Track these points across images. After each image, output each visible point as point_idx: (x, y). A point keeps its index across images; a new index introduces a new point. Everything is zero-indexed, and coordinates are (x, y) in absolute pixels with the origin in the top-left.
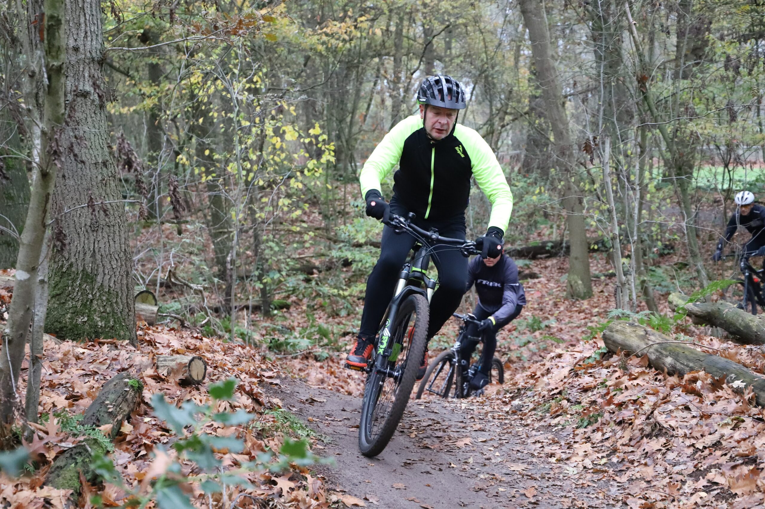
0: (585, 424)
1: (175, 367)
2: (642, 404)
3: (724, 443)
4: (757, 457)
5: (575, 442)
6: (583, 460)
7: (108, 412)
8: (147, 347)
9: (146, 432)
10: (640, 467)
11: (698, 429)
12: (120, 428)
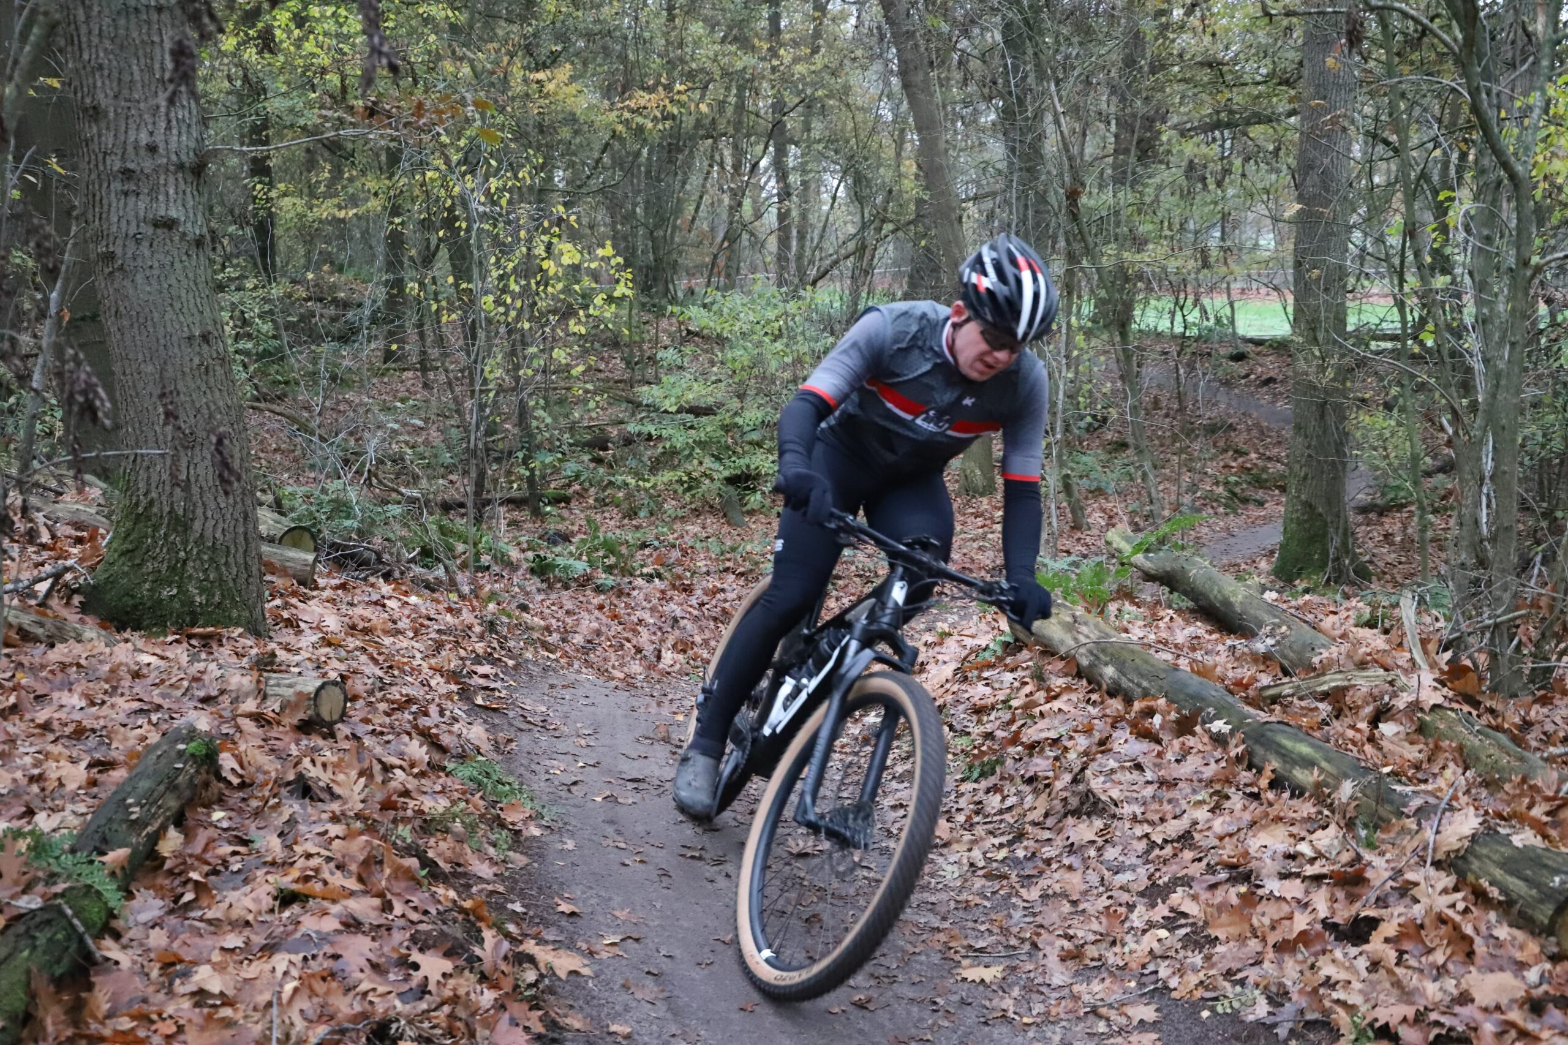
0: (976, 775)
1: (293, 699)
2: (1066, 749)
3: (1197, 836)
4: (1251, 871)
5: (958, 810)
6: (970, 850)
7: (128, 820)
8: (284, 630)
9: (205, 850)
10: (1061, 871)
11: (1155, 806)
12: (156, 844)
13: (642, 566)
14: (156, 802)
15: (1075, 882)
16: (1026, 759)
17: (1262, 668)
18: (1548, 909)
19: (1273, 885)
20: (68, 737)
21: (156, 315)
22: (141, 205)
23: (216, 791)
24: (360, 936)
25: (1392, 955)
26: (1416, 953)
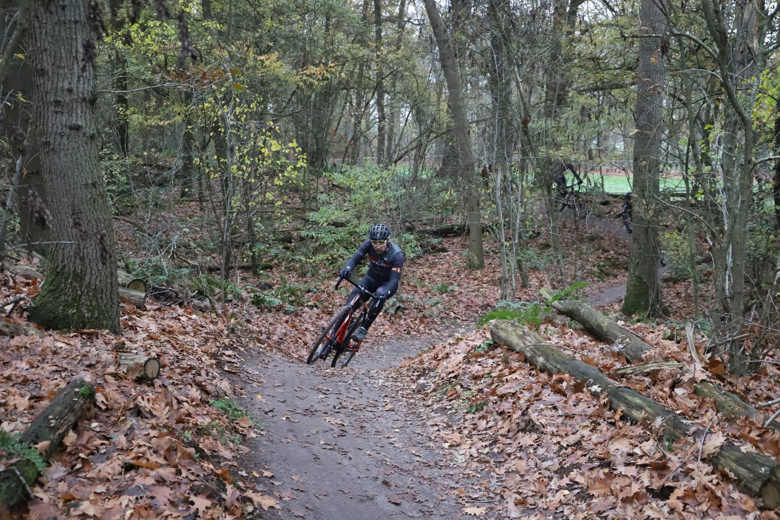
0: (474, 410)
1: (133, 366)
2: (519, 398)
3: (584, 443)
4: (611, 462)
5: (465, 428)
6: (470, 448)
7: (49, 427)
8: (129, 331)
9: (88, 442)
10: (517, 459)
11: (562, 428)
12: (63, 439)
13: (308, 301)
14: (63, 417)
15: (522, 465)
16: (499, 403)
17: (616, 359)
18: (759, 484)
19: (621, 469)
20: (20, 384)
21: (70, 173)
22: (64, 119)
23: (94, 412)
24: (165, 488)
25: (680, 506)
26: (693, 505)
